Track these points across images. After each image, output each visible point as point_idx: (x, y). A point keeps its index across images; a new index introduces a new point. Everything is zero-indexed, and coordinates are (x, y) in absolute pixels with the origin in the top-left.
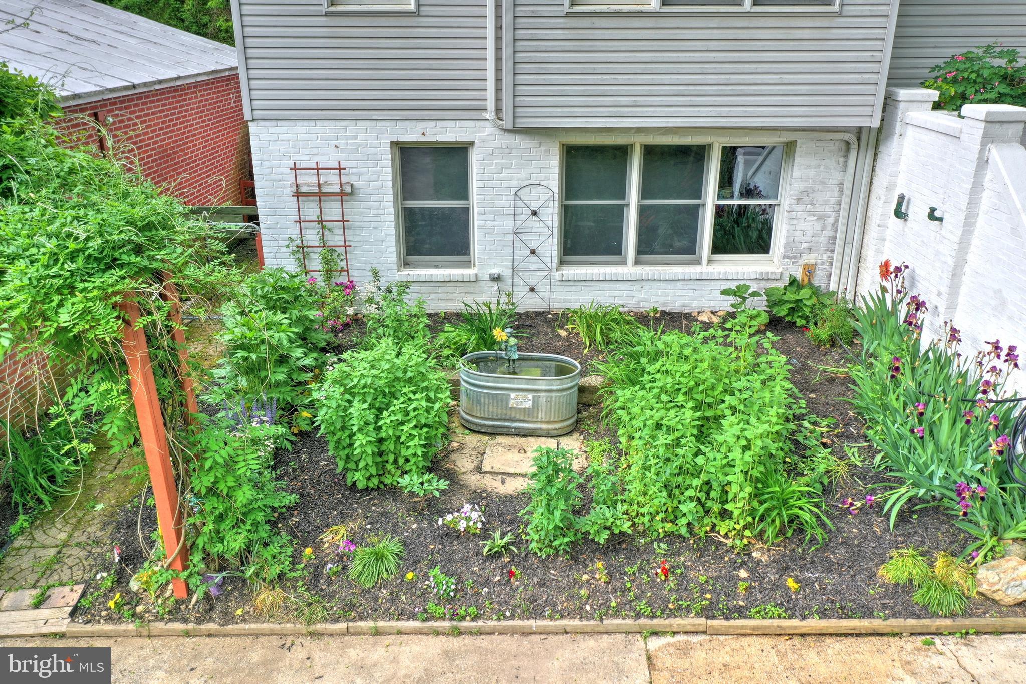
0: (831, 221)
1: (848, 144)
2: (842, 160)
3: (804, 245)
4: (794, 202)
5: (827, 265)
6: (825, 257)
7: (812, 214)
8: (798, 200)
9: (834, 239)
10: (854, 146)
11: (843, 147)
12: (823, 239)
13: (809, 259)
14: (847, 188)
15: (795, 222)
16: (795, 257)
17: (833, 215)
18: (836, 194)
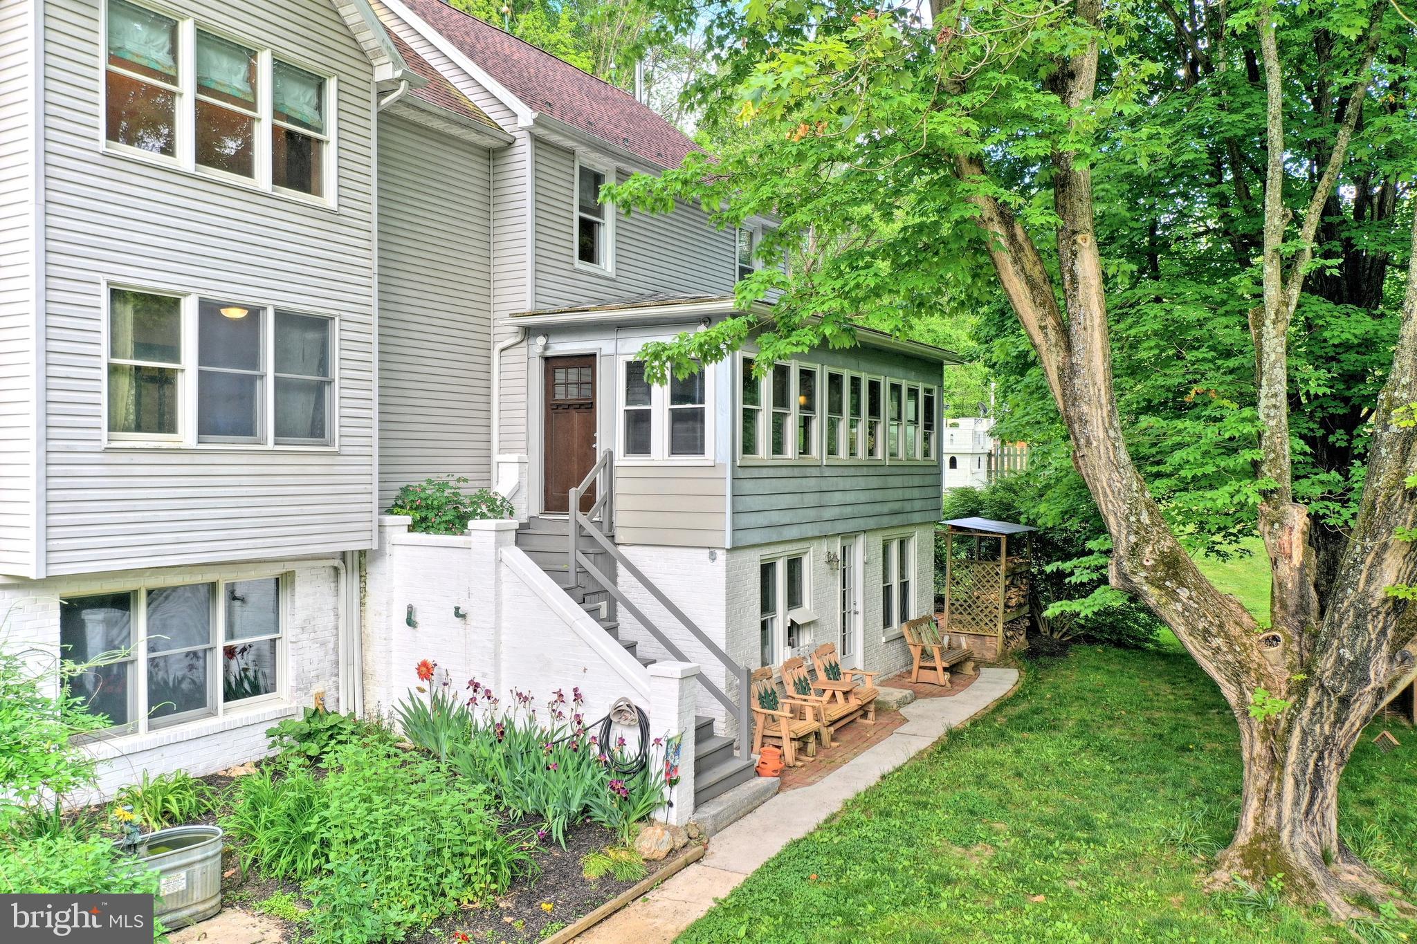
0: (331, 645)
1: (336, 569)
2: (333, 585)
3: (313, 674)
4: (299, 631)
5: (333, 691)
6: (331, 683)
7: (314, 640)
8: (303, 628)
9: (337, 663)
10: (343, 571)
11: (332, 572)
12: (327, 665)
13: (317, 688)
14: (342, 611)
15: (301, 652)
16: (306, 688)
17: (332, 639)
18: (332, 618)
